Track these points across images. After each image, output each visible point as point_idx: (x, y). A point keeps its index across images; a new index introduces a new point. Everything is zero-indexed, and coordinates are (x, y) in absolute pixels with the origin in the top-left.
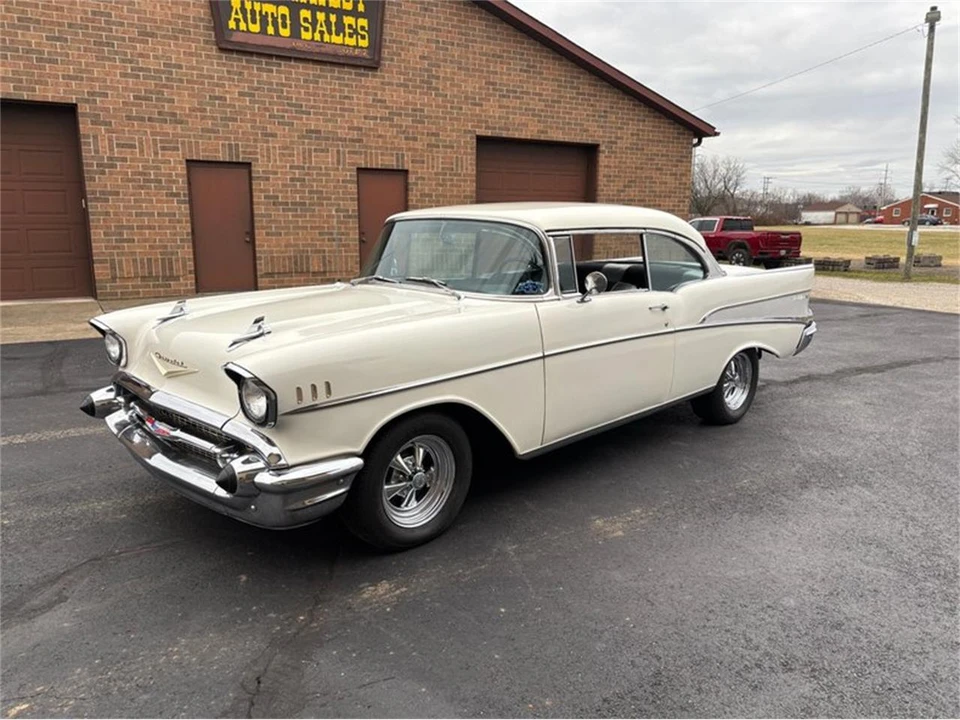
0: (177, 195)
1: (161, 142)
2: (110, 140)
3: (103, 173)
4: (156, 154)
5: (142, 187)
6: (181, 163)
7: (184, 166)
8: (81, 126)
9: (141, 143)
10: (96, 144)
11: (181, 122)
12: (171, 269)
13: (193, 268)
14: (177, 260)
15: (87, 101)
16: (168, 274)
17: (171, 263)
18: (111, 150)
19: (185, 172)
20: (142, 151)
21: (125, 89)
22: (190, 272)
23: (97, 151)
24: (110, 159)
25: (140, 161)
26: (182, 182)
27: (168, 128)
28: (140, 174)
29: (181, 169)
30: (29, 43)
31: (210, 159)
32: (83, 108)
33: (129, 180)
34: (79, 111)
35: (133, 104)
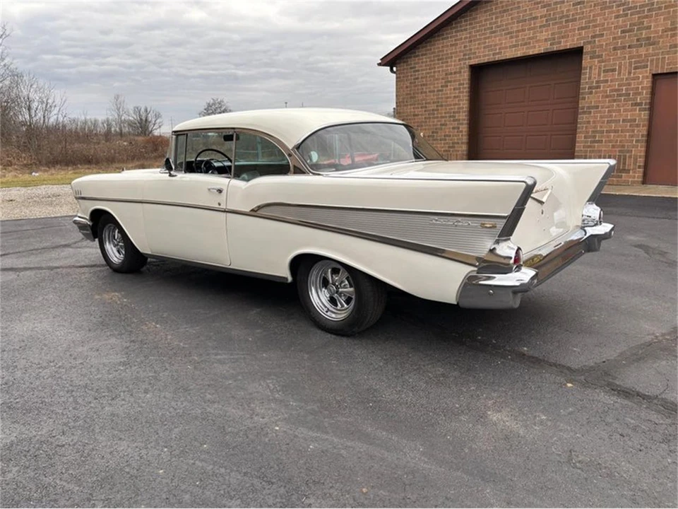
0: (640, 104)
1: (635, 62)
2: (600, 68)
3: (591, 93)
4: (630, 73)
5: (615, 101)
6: (647, 77)
7: (650, 79)
8: (583, 61)
9: (620, 67)
10: (590, 73)
11: (654, 44)
12: (624, 164)
13: (642, 164)
14: (630, 157)
15: (589, 43)
16: (621, 168)
17: (625, 159)
18: (599, 75)
19: (650, 85)
20: (619, 74)
21: (616, 28)
22: (639, 167)
23: (590, 78)
24: (597, 82)
25: (617, 80)
26: (646, 94)
27: (642, 51)
28: (616, 90)
29: (647, 83)
30: (563, 12)
31: (672, 71)
32: (587, 49)
33: (607, 97)
34: (584, 51)
35: (619, 38)
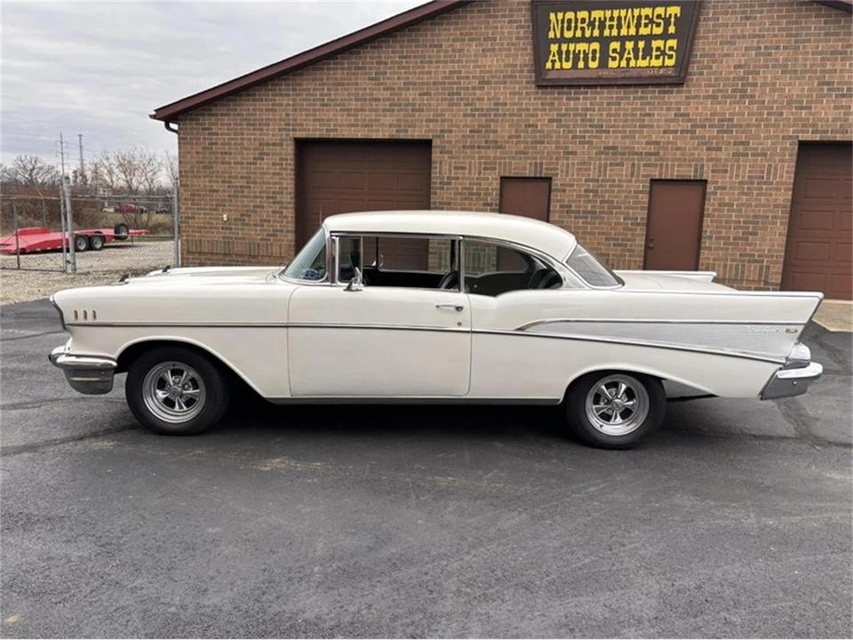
0: (491, 205)
1: (485, 163)
2: (450, 164)
3: (443, 188)
4: (480, 173)
5: (466, 199)
6: (496, 179)
7: (499, 181)
8: (433, 155)
9: (470, 166)
10: (441, 169)
11: (501, 147)
12: (479, 261)
13: (495, 263)
14: (484, 256)
15: (438, 137)
16: (476, 266)
17: (479, 258)
18: (450, 171)
19: (498, 187)
20: (470, 172)
21: (464, 126)
22: (493, 266)
23: (440, 173)
24: (448, 178)
25: (467, 178)
26: (495, 194)
27: (491, 153)
28: (467, 189)
29: (496, 184)
30: (408, 99)
31: (518, 175)
32: (436, 142)
33: (459, 194)
34: (433, 144)
35: (469, 137)
